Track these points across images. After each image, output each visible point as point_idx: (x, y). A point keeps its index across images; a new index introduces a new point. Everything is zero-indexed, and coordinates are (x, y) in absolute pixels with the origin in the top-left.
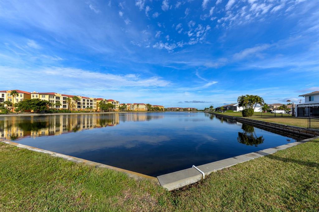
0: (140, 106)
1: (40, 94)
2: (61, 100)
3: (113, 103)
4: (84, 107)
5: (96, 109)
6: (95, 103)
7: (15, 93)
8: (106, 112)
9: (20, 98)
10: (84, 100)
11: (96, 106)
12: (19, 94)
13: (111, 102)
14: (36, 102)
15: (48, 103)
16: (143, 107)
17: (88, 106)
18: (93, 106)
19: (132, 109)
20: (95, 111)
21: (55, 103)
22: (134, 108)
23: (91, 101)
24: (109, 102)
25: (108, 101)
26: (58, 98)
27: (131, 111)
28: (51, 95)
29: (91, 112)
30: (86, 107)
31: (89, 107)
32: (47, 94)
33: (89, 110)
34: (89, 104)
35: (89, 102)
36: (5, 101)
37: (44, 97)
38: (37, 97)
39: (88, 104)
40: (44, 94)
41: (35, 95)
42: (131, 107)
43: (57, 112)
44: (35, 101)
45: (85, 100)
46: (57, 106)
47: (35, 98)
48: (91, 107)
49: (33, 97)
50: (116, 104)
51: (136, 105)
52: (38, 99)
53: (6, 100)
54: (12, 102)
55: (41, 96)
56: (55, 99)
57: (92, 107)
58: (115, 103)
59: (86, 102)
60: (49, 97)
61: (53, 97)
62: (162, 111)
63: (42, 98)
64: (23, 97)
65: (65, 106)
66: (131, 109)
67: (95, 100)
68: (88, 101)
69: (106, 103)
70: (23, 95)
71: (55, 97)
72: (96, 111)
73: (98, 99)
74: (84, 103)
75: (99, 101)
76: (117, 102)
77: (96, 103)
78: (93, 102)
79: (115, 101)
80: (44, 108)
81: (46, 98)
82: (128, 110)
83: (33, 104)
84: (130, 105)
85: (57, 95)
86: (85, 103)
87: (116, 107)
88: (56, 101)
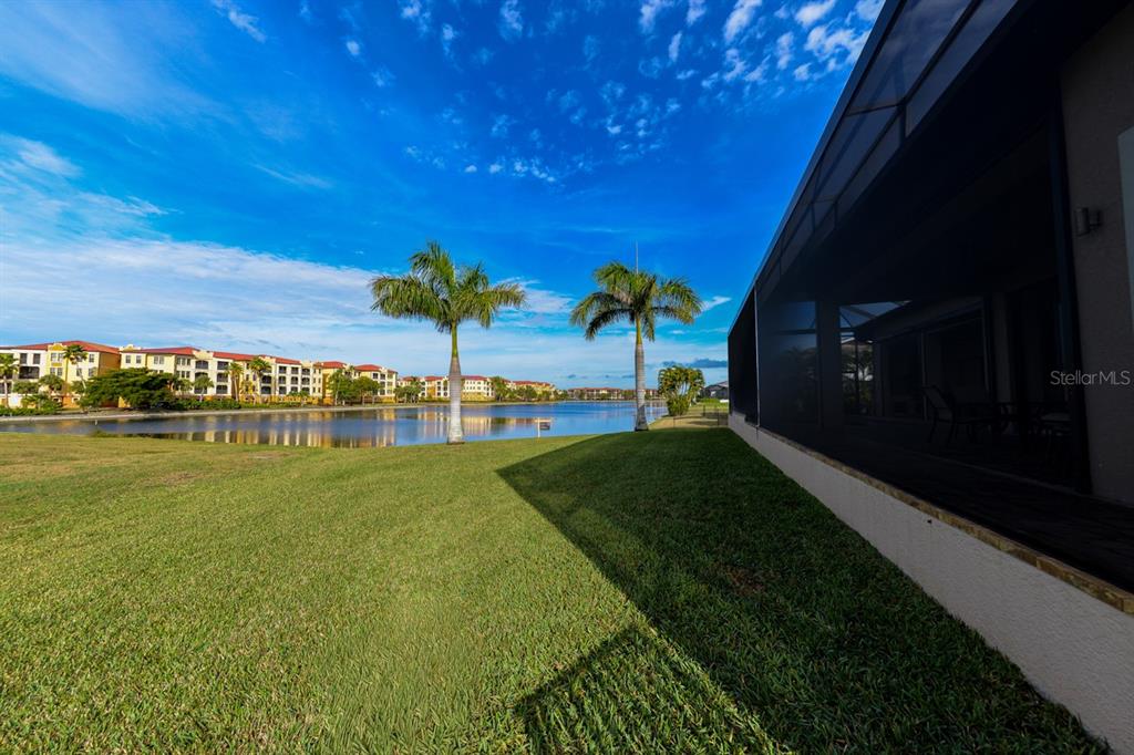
0: (469, 385)
1: (148, 353)
2: (212, 371)
3: (375, 375)
4: (282, 390)
5: (321, 395)
6: (319, 376)
7: (76, 351)
8: (352, 404)
9: (87, 368)
10: (283, 369)
11: (321, 385)
13: (369, 375)
14: (142, 380)
15: (173, 379)
16: (479, 388)
17: (296, 389)
18: (311, 386)
19: (442, 395)
20: (315, 402)
21: (192, 379)
23: (306, 371)
24: (363, 374)
25: (359, 370)
26: (202, 364)
27: (440, 401)
28: (183, 354)
29: (305, 406)
30: (289, 390)
31: (299, 390)
32: (168, 352)
33: (298, 400)
34: (300, 381)
35: (300, 376)
36: (42, 375)
37: (162, 362)
38: (139, 361)
39: (295, 380)
40: (159, 353)
41: (133, 357)
42: (439, 388)
43: (198, 408)
44: (136, 375)
45: (285, 368)
46: (198, 390)
47: (134, 365)
48: (303, 389)
49: (128, 361)
50: (387, 380)
52: (145, 370)
53: (44, 372)
54: (63, 377)
55: (151, 359)
56: (192, 368)
57: (308, 389)
58: (383, 376)
59: (289, 375)
60: (177, 363)
61: (189, 363)
63: (153, 365)
64: (96, 364)
65: (222, 389)
66: (439, 394)
67: (318, 366)
68: (294, 370)
69: (355, 377)
70: (96, 355)
71: (193, 362)
72: (321, 403)
73: (328, 365)
74: (282, 379)
75: (331, 372)
76: (391, 373)
77: (321, 376)
78: (312, 375)
79: (384, 371)
80: (162, 395)
81: (168, 366)
82: (430, 396)
83: (134, 384)
84: (436, 382)
85: (201, 355)
86: (284, 378)
87: (386, 388)
88: (197, 375)
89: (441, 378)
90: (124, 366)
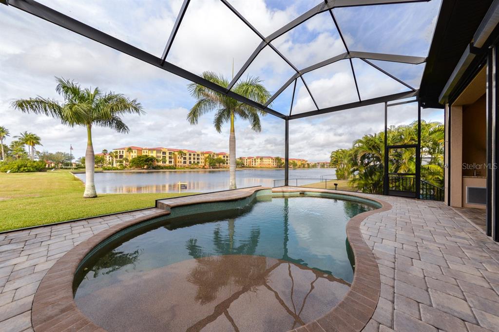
0: (265, 161)
1: (149, 150)
2: (167, 155)
3: (224, 157)
4: (190, 162)
5: (204, 164)
6: (203, 157)
7: (130, 150)
8: (214, 168)
9: (134, 155)
10: (190, 155)
11: (204, 161)
12: (134, 151)
13: (221, 157)
14: (144, 159)
15: (155, 158)
16: (269, 162)
18: (200, 161)
19: (254, 165)
20: (202, 167)
21: (162, 158)
22: (256, 163)
23: (198, 155)
24: (220, 156)
25: (218, 155)
26: (164, 153)
27: (253, 167)
28: (158, 150)
29: (198, 168)
30: (192, 162)
31: (196, 162)
32: (154, 150)
33: (196, 166)
34: (196, 159)
35: (196, 157)
37: (152, 153)
38: (146, 152)
39: (194, 158)
40: (152, 150)
41: (145, 151)
42: (253, 162)
43: (163, 169)
44: (144, 157)
46: (163, 162)
47: (145, 154)
48: (197, 162)
49: (144, 152)
51: (259, 159)
52: (146, 156)
53: (124, 157)
54: (129, 158)
55: (150, 152)
56: (161, 155)
57: (199, 162)
58: (227, 157)
59: (192, 156)
60: (157, 152)
61: (160, 153)
62: (304, 167)
63: (150, 154)
64: (136, 154)
65: (170, 162)
66: (252, 164)
67: (203, 154)
68: (194, 155)
69: (215, 157)
70: (136, 151)
71: (162, 152)
72: (204, 167)
73: (207, 153)
74: (190, 158)
75: (208, 155)
77: (204, 157)
78: (200, 157)
79: (227, 155)
80: (151, 164)
81: (154, 154)
82: (248, 165)
83: (142, 160)
84: (251, 159)
85: (163, 150)
87: (228, 162)
89: (253, 158)
90: (143, 154)
